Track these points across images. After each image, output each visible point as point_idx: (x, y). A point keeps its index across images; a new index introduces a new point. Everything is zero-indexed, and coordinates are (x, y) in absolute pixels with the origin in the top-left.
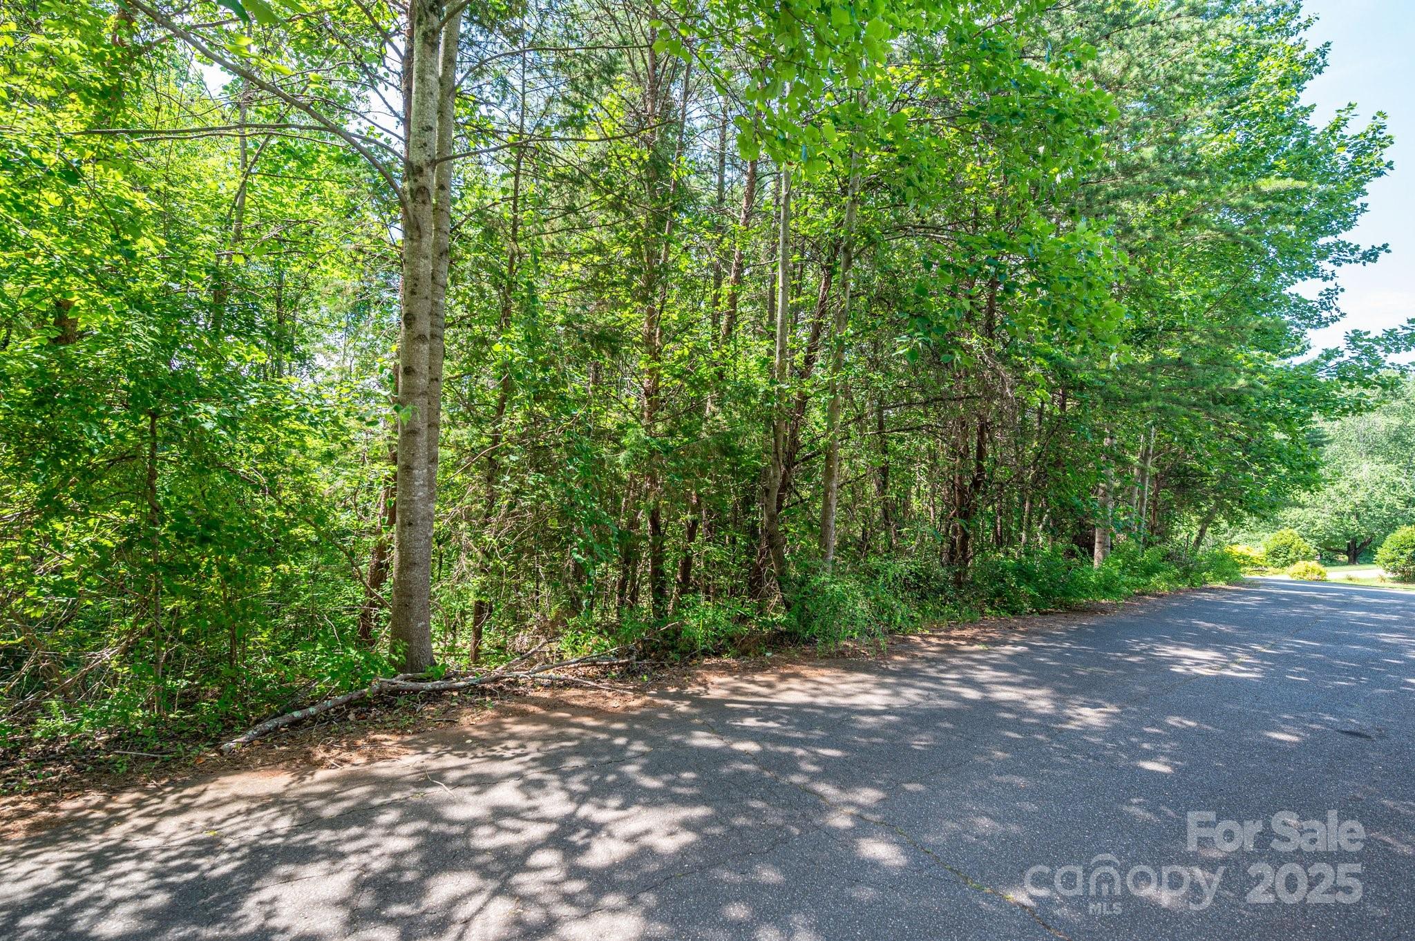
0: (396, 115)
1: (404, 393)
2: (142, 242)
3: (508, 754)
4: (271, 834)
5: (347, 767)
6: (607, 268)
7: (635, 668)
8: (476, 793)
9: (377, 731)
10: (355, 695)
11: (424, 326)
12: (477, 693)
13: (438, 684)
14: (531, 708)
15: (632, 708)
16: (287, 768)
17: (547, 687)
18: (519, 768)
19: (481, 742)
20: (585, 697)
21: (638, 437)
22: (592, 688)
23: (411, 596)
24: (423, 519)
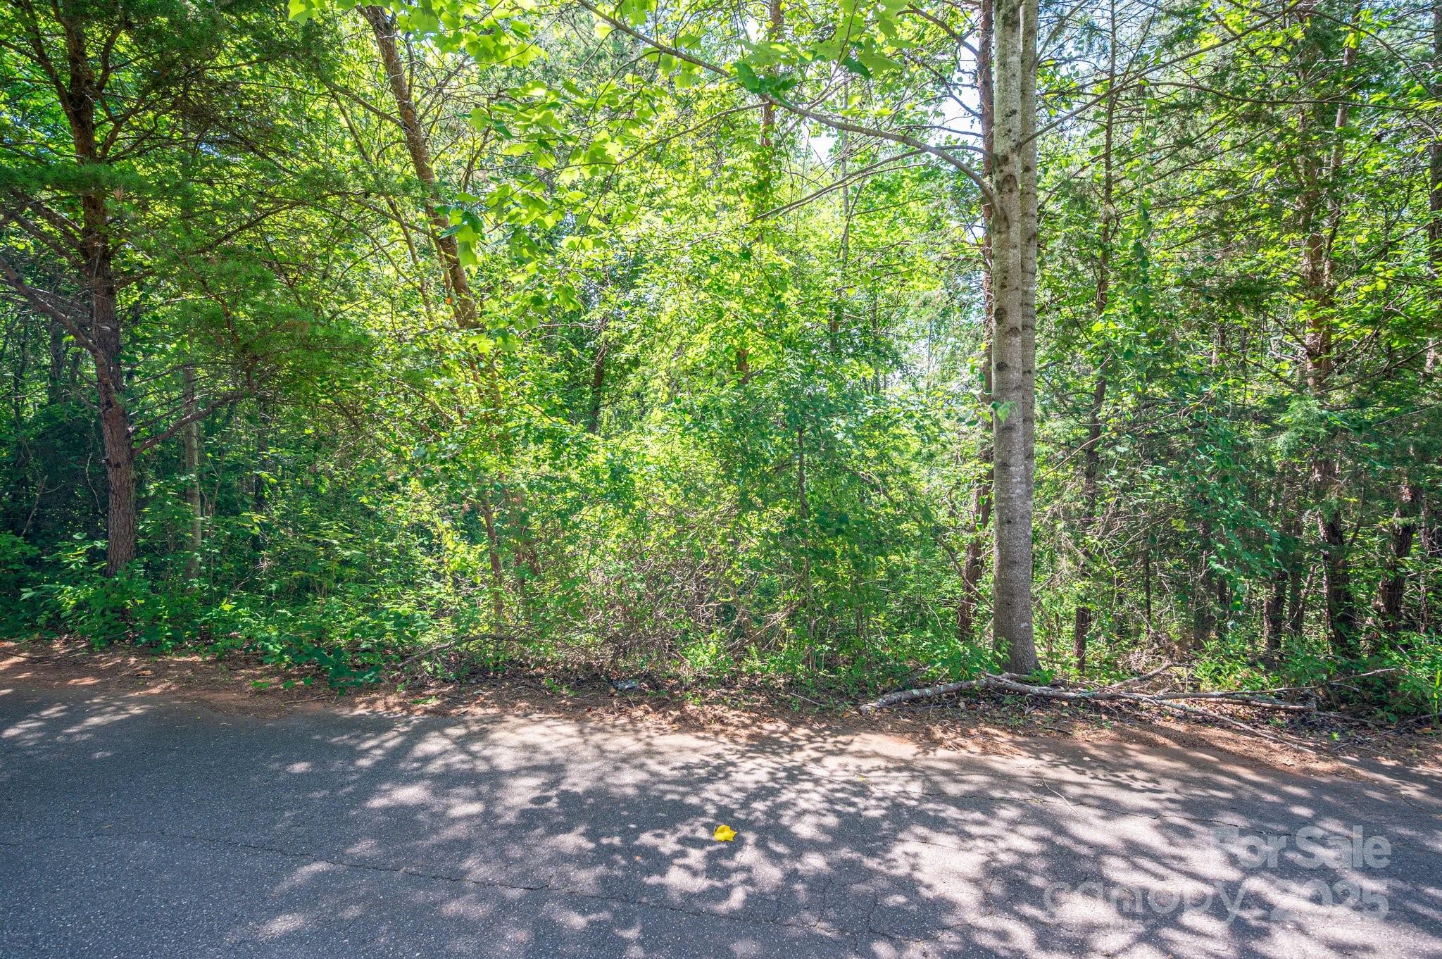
0: (974, 114)
1: (998, 390)
2: (786, 295)
3: (1137, 785)
4: (907, 795)
5: (964, 752)
6: (1241, 202)
7: (1314, 719)
8: (1102, 818)
9: (988, 724)
10: (965, 685)
11: (1015, 319)
12: (1091, 708)
13: (1045, 690)
14: (1161, 740)
15: (1316, 773)
16: (912, 739)
17: (1179, 719)
18: (1154, 805)
19: (1103, 764)
20: (1237, 742)
21: (1308, 413)
22: (1246, 732)
23: (1012, 595)
24: (1022, 517)
